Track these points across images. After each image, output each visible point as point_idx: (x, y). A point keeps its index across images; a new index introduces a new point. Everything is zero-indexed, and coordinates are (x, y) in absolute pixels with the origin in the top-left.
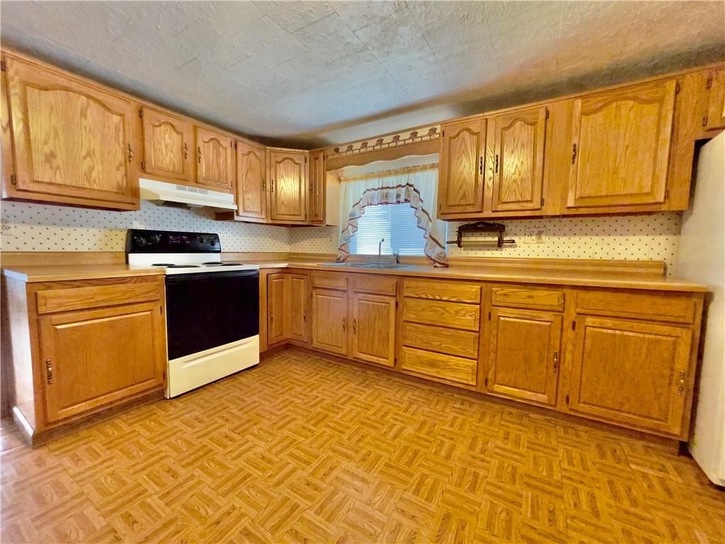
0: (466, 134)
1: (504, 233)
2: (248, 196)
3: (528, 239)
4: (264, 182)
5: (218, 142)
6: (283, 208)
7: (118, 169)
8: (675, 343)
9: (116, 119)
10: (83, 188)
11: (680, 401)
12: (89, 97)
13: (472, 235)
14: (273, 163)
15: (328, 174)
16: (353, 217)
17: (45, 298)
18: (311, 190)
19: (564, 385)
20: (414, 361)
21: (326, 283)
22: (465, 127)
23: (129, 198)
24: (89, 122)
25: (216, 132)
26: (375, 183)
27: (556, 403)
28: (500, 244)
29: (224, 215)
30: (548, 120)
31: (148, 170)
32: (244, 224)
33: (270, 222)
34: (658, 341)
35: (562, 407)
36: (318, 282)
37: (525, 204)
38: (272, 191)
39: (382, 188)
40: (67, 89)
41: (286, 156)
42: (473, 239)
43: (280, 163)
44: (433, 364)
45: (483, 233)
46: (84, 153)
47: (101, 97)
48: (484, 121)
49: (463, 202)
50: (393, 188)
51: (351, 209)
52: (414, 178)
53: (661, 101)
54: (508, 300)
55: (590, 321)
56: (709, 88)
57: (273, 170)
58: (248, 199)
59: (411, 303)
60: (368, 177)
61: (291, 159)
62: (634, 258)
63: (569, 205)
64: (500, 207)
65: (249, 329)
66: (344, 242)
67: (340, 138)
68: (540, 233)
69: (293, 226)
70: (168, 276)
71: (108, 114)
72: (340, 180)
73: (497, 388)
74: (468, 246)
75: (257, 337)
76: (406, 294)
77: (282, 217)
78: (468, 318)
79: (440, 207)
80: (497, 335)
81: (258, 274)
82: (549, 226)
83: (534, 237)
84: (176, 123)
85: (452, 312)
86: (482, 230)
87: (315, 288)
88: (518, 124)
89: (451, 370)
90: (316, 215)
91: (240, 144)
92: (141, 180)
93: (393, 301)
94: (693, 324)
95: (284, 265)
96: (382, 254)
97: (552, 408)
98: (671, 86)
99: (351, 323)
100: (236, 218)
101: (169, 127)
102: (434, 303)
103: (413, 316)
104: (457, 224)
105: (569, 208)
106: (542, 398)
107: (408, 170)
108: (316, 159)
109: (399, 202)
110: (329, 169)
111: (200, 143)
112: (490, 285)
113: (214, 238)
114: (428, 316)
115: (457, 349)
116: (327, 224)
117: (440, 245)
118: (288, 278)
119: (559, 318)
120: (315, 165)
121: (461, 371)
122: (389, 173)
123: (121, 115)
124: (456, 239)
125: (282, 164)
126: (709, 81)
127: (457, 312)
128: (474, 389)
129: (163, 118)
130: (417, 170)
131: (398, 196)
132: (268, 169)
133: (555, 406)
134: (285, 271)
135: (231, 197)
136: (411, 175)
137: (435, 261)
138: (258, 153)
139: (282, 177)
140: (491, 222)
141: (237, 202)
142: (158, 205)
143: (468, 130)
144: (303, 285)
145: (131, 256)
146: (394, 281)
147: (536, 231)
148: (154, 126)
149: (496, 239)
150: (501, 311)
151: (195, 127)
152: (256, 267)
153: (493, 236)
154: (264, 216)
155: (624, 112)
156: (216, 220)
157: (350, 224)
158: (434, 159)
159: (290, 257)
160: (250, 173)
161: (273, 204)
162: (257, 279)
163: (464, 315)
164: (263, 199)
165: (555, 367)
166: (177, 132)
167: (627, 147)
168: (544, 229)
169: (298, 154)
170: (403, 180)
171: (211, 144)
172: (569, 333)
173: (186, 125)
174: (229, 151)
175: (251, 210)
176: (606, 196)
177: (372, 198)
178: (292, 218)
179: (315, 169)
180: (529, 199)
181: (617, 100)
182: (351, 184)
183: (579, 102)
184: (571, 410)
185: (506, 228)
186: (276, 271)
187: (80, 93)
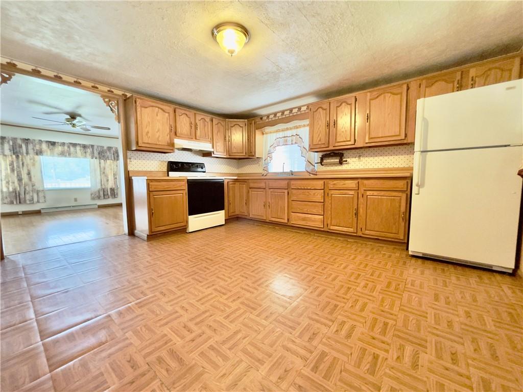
0: (320, 109)
1: (343, 157)
2: (218, 144)
3: (354, 159)
4: (225, 137)
5: (205, 120)
6: (235, 149)
7: (167, 135)
8: (400, 199)
9: (167, 114)
10: (157, 144)
11: (403, 224)
12: (159, 108)
13: (328, 159)
14: (229, 127)
15: (257, 131)
16: (270, 153)
17: (151, 185)
18: (248, 140)
19: (360, 224)
20: (296, 219)
21: (256, 185)
22: (320, 106)
23: (171, 147)
24: (158, 118)
25: (203, 115)
26: (281, 134)
27: (357, 231)
28: (341, 163)
29: (207, 154)
30: (357, 102)
31: (178, 135)
32: (215, 159)
33: (228, 157)
34: (394, 199)
35: (360, 234)
36: (252, 185)
37: (347, 142)
38: (229, 141)
39: (284, 137)
40: (153, 106)
41: (235, 123)
42: (329, 161)
43: (232, 127)
44: (304, 219)
45: (333, 158)
46: (157, 130)
47: (162, 107)
48: (328, 103)
49: (320, 143)
50: (290, 137)
51: (268, 148)
52: (299, 131)
53: (401, 93)
54: (335, 186)
55: (368, 193)
56: (420, 87)
57: (229, 131)
58: (218, 146)
59: (294, 191)
60: (277, 131)
61: (238, 125)
62: (402, 166)
63: (367, 142)
64: (337, 144)
65: (220, 207)
66: (265, 166)
67: (263, 112)
68: (360, 156)
69: (240, 159)
70: (188, 180)
71: (164, 113)
72: (263, 134)
73: (332, 228)
74: (326, 164)
75: (223, 211)
76: (293, 188)
77: (234, 154)
78: (318, 196)
79: (310, 145)
80: (331, 203)
81: (224, 181)
82: (364, 152)
83: (357, 158)
84: (187, 113)
85: (312, 194)
86: (332, 156)
87: (251, 188)
88: (343, 104)
89: (313, 221)
90: (251, 152)
91: (214, 119)
92: (175, 139)
93: (286, 191)
94: (407, 191)
95: (235, 178)
96: (285, 171)
97: (355, 234)
98: (405, 87)
99: (268, 204)
100: (213, 155)
101: (185, 116)
102: (304, 191)
103: (296, 198)
104: (320, 155)
105: (367, 143)
106: (351, 230)
107: (297, 127)
108: (251, 124)
109: (292, 144)
110: (257, 129)
111: (197, 121)
112: (328, 180)
113: (201, 166)
114: (302, 197)
115: (315, 211)
116: (257, 156)
117: (312, 165)
118: (238, 184)
119: (356, 193)
120: (250, 127)
121: (316, 221)
122: (287, 129)
123: (168, 113)
124: (319, 162)
125: (234, 128)
126: (420, 84)
127: (314, 194)
128: (322, 229)
129: (183, 112)
130: (300, 127)
131: (292, 141)
132: (227, 131)
133: (356, 233)
134: (236, 180)
135: (211, 145)
136: (298, 130)
137: (310, 173)
138: (222, 123)
139: (234, 134)
140: (337, 152)
141: (213, 148)
142: (179, 150)
143: (321, 107)
144: (244, 188)
145: (170, 173)
146: (286, 182)
147: (358, 155)
148: (180, 116)
149: (338, 160)
150: (333, 192)
151: (195, 114)
152: (223, 178)
153: (336, 159)
154: (225, 154)
155: (387, 98)
156: (203, 156)
157: (268, 156)
158: (307, 122)
159: (238, 175)
160: (219, 134)
161: (230, 147)
162: (223, 184)
163: (317, 195)
164: (225, 145)
165: (355, 214)
166: (188, 117)
167: (389, 114)
168: (362, 154)
169: (241, 122)
170: (294, 132)
171: (202, 121)
172: (361, 200)
173: (191, 113)
174: (209, 123)
175: (219, 151)
176: (382, 137)
177: (279, 142)
178: (239, 154)
179: (250, 129)
180: (349, 140)
181: (384, 93)
182: (269, 135)
183: (369, 94)
184: (363, 234)
185: (344, 155)
186: (232, 180)
187: (156, 107)
